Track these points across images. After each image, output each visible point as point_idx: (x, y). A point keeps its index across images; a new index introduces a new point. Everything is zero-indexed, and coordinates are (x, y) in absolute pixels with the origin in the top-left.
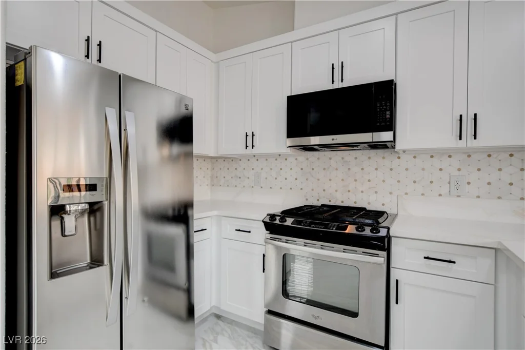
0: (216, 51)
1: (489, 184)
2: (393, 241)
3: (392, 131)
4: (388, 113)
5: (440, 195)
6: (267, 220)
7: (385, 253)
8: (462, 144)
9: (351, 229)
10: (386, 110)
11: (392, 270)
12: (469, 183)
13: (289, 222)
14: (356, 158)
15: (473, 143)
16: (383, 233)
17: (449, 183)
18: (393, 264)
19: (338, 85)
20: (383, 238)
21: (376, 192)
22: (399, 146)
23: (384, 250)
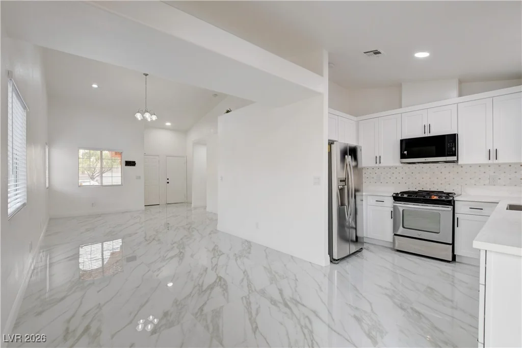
0: (356, 116)
1: (510, 179)
2: (456, 202)
3: (455, 156)
4: (454, 148)
5: (484, 185)
6: (394, 195)
7: (452, 207)
8: (490, 162)
9: (435, 198)
10: (453, 147)
11: (455, 214)
12: (500, 179)
13: (405, 196)
14: (437, 167)
15: (496, 162)
16: (451, 198)
17: (489, 179)
18: (456, 212)
19: (427, 135)
20: (451, 200)
21: (449, 184)
22: (460, 162)
23: (451, 205)
